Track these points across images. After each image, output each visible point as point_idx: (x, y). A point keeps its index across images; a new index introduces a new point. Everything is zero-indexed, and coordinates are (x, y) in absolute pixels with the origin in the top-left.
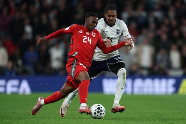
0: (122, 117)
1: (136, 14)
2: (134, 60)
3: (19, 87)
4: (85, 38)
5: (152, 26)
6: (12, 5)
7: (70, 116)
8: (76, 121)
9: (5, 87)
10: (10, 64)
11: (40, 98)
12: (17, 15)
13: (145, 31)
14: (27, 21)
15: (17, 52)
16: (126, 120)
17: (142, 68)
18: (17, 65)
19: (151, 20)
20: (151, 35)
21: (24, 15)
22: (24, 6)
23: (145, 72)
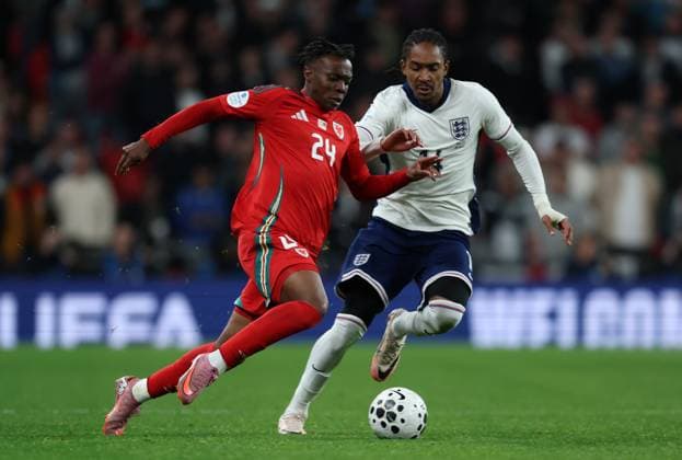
0: (540, 433)
1: (595, 48)
2: (588, 221)
3: (154, 319)
4: (318, 140)
5: (656, 92)
6: (133, 15)
7: (345, 431)
8: (367, 447)
9: (103, 319)
10: (124, 237)
11: (123, 379)
12: (152, 54)
13: (626, 113)
14: (187, 76)
15: (150, 190)
16: (555, 443)
17: (616, 251)
18: (149, 241)
19: (651, 70)
20: (651, 126)
21: (176, 54)
22: (176, 21)
23: (626, 267)
